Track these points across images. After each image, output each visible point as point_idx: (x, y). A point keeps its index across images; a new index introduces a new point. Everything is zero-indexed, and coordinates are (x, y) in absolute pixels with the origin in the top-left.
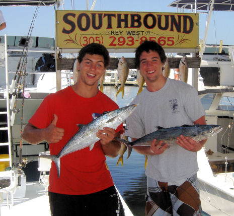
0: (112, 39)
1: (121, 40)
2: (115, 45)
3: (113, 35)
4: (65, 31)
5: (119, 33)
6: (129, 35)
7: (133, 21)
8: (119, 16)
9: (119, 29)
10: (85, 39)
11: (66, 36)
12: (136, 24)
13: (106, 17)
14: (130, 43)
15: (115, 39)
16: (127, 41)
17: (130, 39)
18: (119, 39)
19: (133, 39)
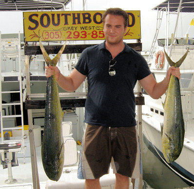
0: (69, 33)
1: (76, 34)
2: (71, 38)
3: (69, 30)
4: (30, 28)
5: (74, 29)
6: (82, 30)
7: (85, 18)
8: (74, 14)
9: (74, 26)
10: (47, 33)
11: (31, 32)
12: (87, 21)
13: (64, 16)
14: (84, 36)
15: (71, 33)
16: (81, 35)
17: (84, 33)
18: (74, 33)
19: (86, 33)
